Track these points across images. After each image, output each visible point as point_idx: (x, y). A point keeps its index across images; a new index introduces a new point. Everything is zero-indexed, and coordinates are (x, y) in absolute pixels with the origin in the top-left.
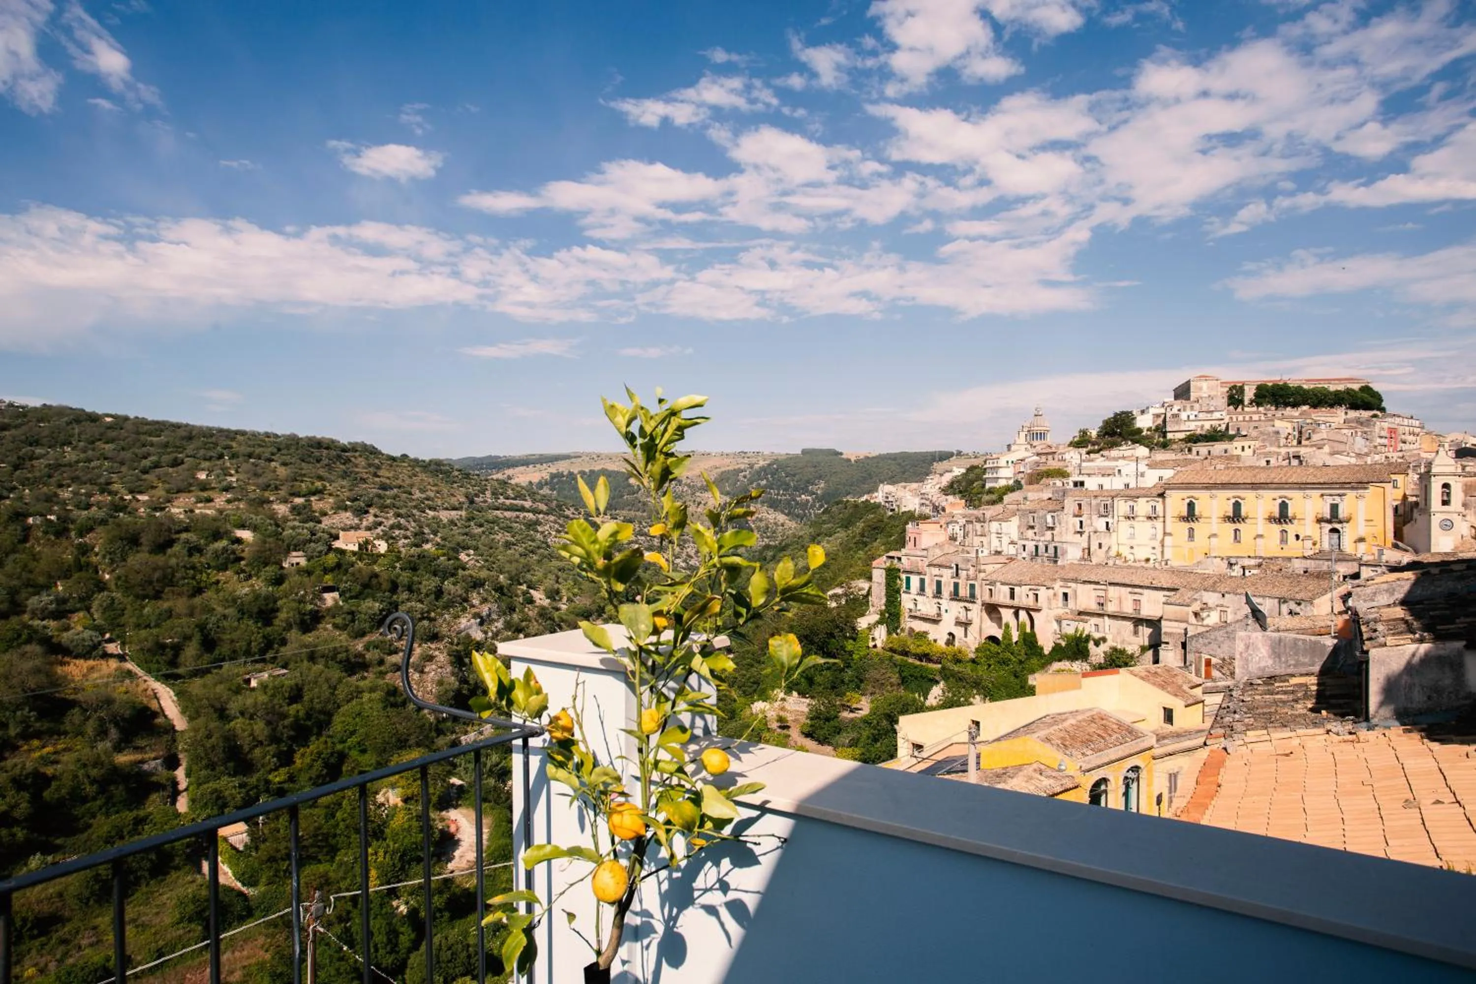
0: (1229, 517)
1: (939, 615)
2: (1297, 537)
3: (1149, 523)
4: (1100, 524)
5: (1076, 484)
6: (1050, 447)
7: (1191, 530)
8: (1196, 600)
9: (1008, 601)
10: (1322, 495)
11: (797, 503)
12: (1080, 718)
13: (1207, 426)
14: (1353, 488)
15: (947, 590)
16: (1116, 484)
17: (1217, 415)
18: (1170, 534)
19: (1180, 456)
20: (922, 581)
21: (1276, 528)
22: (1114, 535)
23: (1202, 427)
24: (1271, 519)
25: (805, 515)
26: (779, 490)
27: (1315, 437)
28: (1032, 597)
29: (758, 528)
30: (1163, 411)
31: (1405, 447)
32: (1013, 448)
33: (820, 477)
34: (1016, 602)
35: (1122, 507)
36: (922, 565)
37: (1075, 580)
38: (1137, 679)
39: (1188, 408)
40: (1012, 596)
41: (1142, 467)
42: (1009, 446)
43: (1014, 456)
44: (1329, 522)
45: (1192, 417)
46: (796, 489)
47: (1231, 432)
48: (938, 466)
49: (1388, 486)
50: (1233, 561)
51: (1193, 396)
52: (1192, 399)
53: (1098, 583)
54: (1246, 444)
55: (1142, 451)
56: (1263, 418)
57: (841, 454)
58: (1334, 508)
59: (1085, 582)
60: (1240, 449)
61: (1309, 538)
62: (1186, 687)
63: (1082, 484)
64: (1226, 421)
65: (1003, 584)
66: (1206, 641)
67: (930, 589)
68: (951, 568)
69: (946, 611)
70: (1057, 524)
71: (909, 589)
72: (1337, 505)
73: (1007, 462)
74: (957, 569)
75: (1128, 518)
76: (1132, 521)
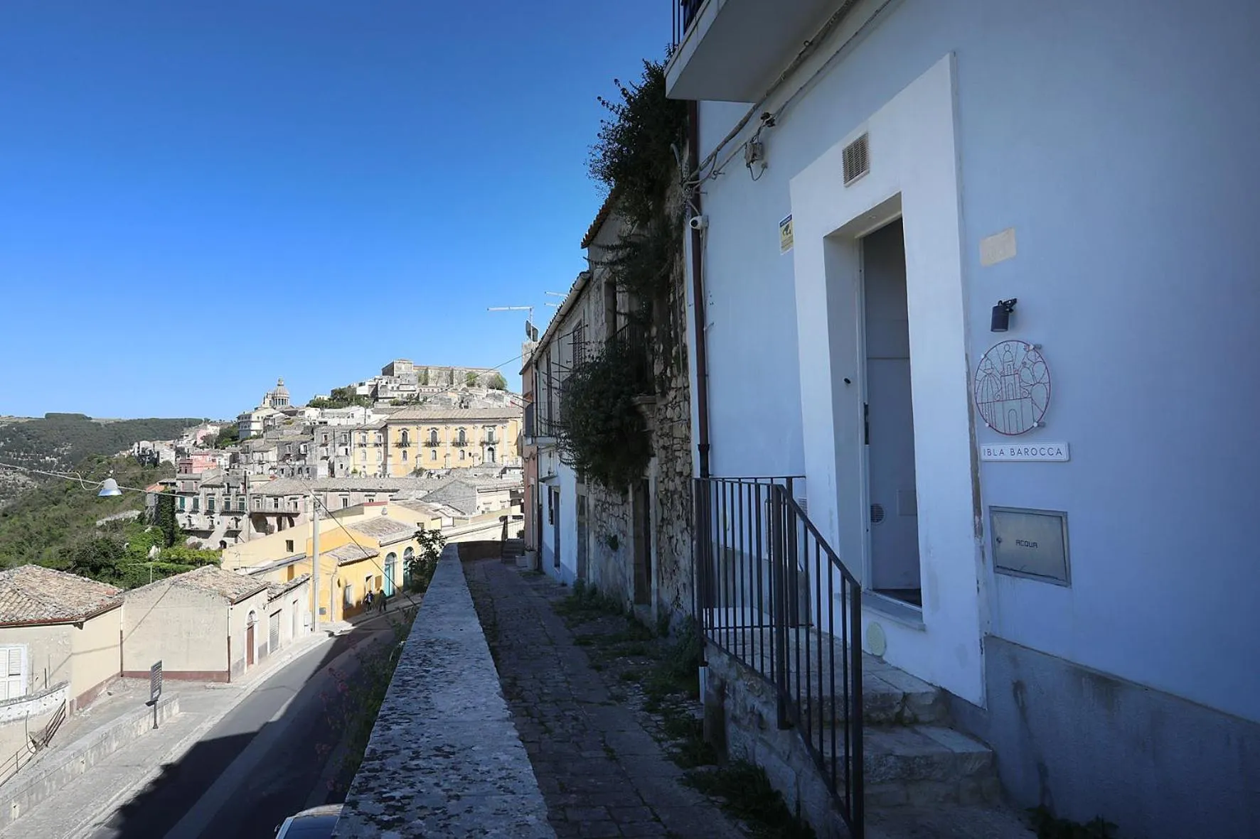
0: (429, 443)
1: (212, 526)
2: (470, 454)
3: (376, 449)
4: (342, 451)
5: (321, 423)
6: (292, 407)
7: (405, 452)
8: (411, 496)
9: (273, 510)
10: (484, 427)
13: (405, 394)
14: (500, 422)
15: (218, 507)
16: (351, 422)
17: (412, 388)
18: (390, 456)
20: (196, 501)
21: (458, 450)
22: (351, 458)
23: (402, 395)
24: (455, 444)
26: (19, 452)
28: (292, 504)
30: (375, 383)
33: (67, 439)
34: (280, 510)
35: (357, 437)
36: (195, 487)
37: (325, 490)
38: (399, 507)
39: (393, 382)
40: (276, 506)
43: (264, 413)
44: (488, 444)
45: (395, 389)
46: (39, 450)
47: (421, 400)
48: (191, 428)
50: (432, 472)
51: (396, 374)
52: (395, 376)
53: (343, 490)
56: (440, 391)
57: (90, 419)
58: (490, 434)
59: (333, 491)
61: (477, 455)
64: (417, 392)
65: (269, 496)
67: (203, 507)
68: (223, 487)
69: (218, 523)
70: (308, 452)
71: (184, 507)
72: (492, 433)
73: (258, 417)
74: (229, 487)
75: (361, 445)
76: (364, 448)
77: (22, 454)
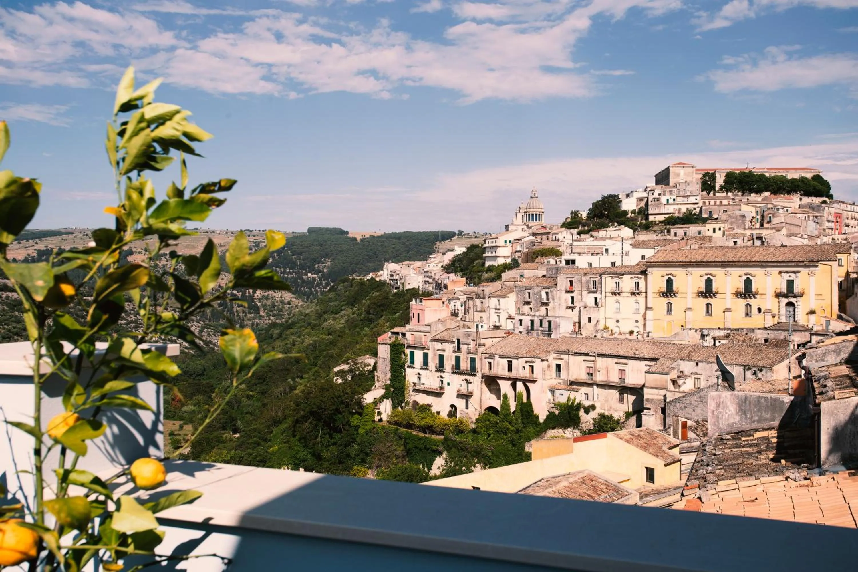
0: (702, 293)
1: (442, 388)
2: (760, 310)
3: (634, 298)
4: (589, 299)
5: (568, 262)
6: (544, 227)
7: (670, 305)
8: (673, 368)
9: (506, 373)
10: (780, 273)
11: (303, 281)
12: (572, 480)
13: (684, 209)
14: (806, 266)
15: (449, 363)
16: (604, 262)
17: (692, 200)
18: (651, 308)
19: (660, 237)
20: (426, 356)
21: (742, 302)
22: (602, 309)
23: (680, 210)
24: (738, 294)
25: (312, 293)
26: (285, 268)
27: (775, 221)
28: (527, 368)
29: (264, 306)
30: (645, 195)
31: (848, 230)
32: (511, 228)
33: (327, 256)
34: (514, 374)
35: (609, 284)
36: (426, 340)
37: (567, 353)
38: (622, 442)
39: (668, 193)
40: (510, 369)
41: (627, 247)
42: (507, 227)
43: (512, 236)
44: (786, 296)
46: (302, 267)
47: (705, 215)
48: (441, 246)
49: (835, 264)
50: (705, 332)
51: (672, 182)
52: (671, 184)
53: (587, 355)
54: (717, 226)
55: (627, 232)
56: (731, 203)
57: (347, 233)
58: (790, 283)
59: (576, 354)
60: (711, 230)
61: (769, 311)
62: (665, 448)
63: (573, 262)
64: (700, 205)
65: (501, 357)
66: (682, 406)
67: (433, 363)
68: (453, 342)
69: (449, 384)
70: (551, 300)
71: (413, 364)
72: (792, 281)
73: (505, 242)
74: (459, 343)
75: (614, 294)
76: (618, 297)
77: (288, 270)
